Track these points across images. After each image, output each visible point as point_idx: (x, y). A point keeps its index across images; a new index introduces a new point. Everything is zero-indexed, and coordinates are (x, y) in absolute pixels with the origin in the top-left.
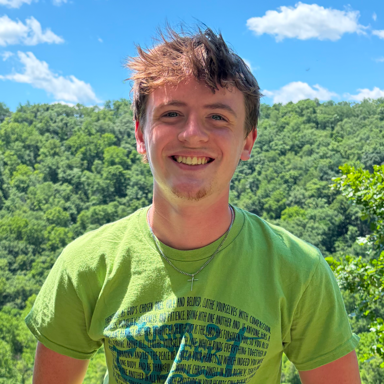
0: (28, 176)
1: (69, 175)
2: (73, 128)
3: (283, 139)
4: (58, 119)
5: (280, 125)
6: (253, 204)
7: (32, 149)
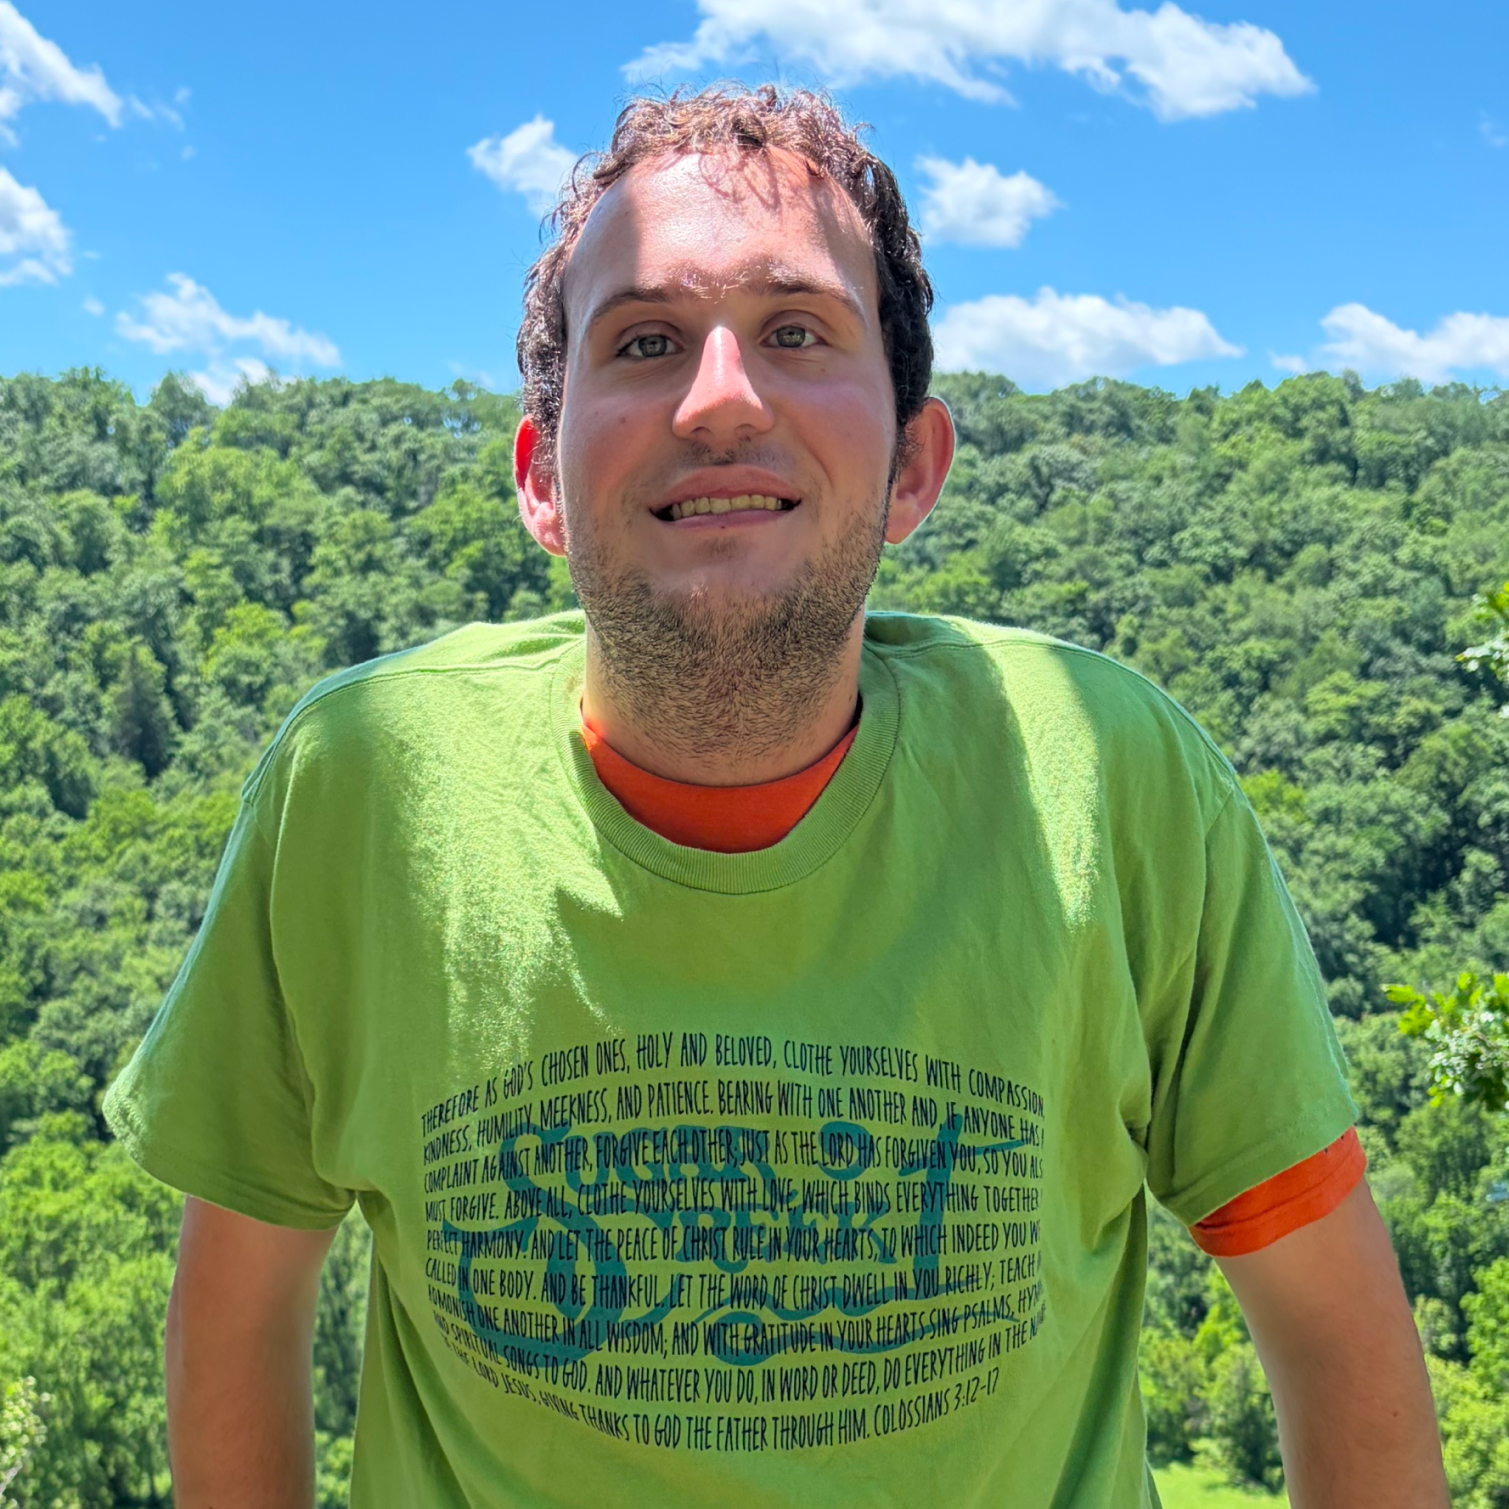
0: (270, 645)
2: (439, 469)
3: (1221, 520)
4: (383, 437)
5: (1212, 469)
7: (285, 546)
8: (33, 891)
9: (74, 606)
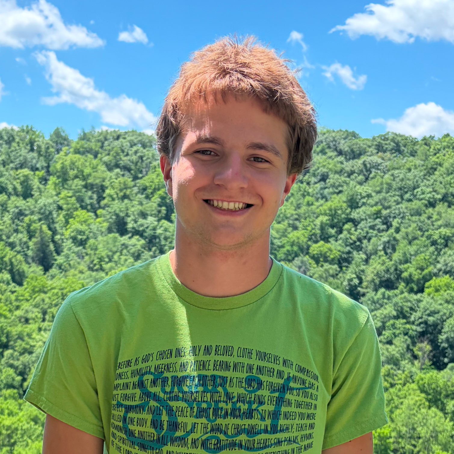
0: (89, 225)
1: (142, 225)
2: (150, 163)
3: (432, 185)
4: (131, 150)
5: (430, 166)
6: (387, 271)
7: (95, 190)
8: (4, 311)
9: (20, 210)
